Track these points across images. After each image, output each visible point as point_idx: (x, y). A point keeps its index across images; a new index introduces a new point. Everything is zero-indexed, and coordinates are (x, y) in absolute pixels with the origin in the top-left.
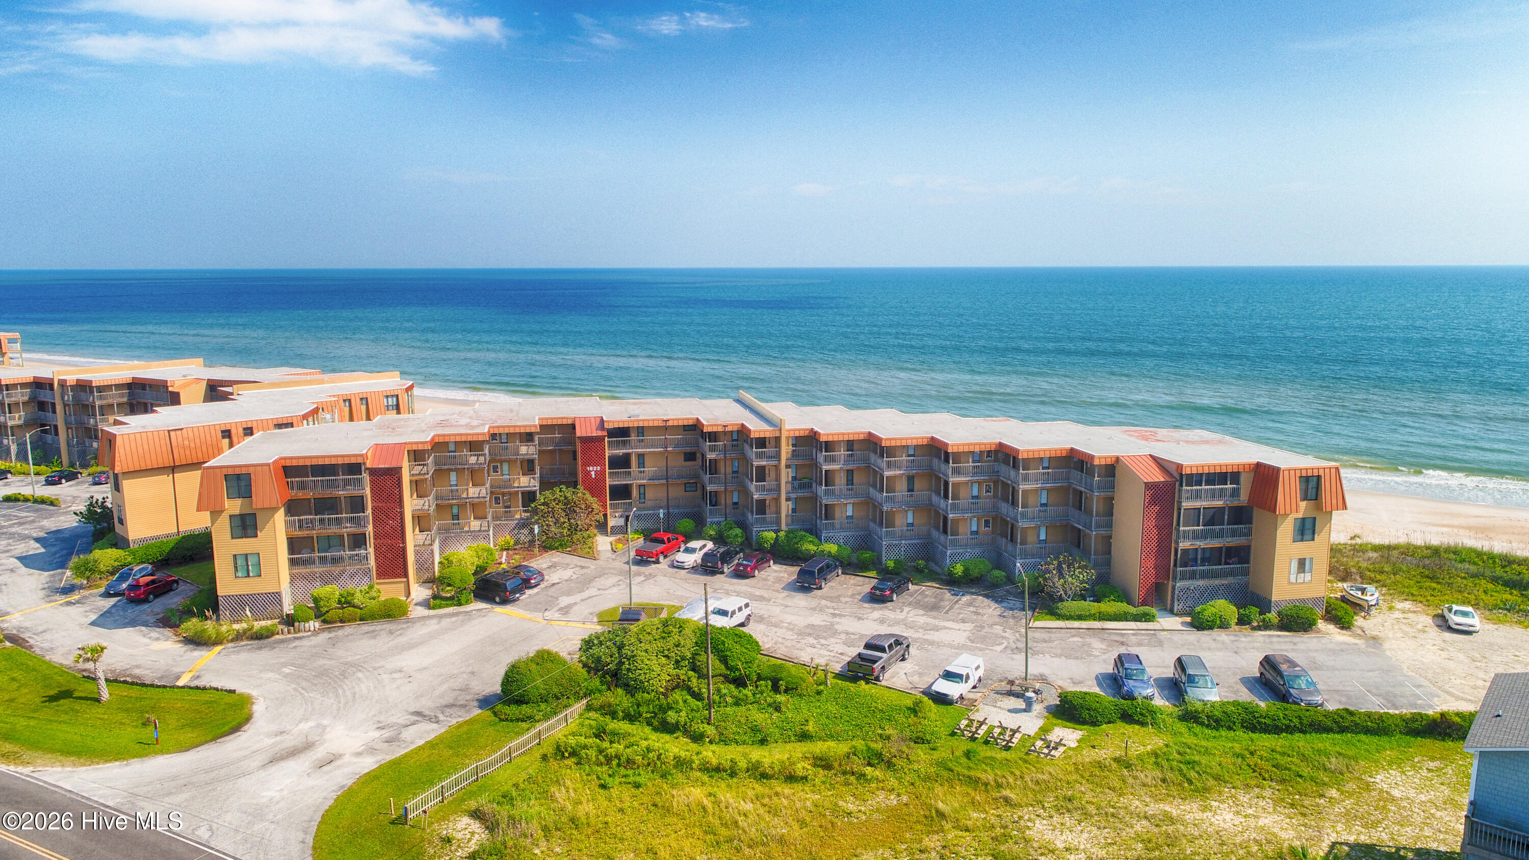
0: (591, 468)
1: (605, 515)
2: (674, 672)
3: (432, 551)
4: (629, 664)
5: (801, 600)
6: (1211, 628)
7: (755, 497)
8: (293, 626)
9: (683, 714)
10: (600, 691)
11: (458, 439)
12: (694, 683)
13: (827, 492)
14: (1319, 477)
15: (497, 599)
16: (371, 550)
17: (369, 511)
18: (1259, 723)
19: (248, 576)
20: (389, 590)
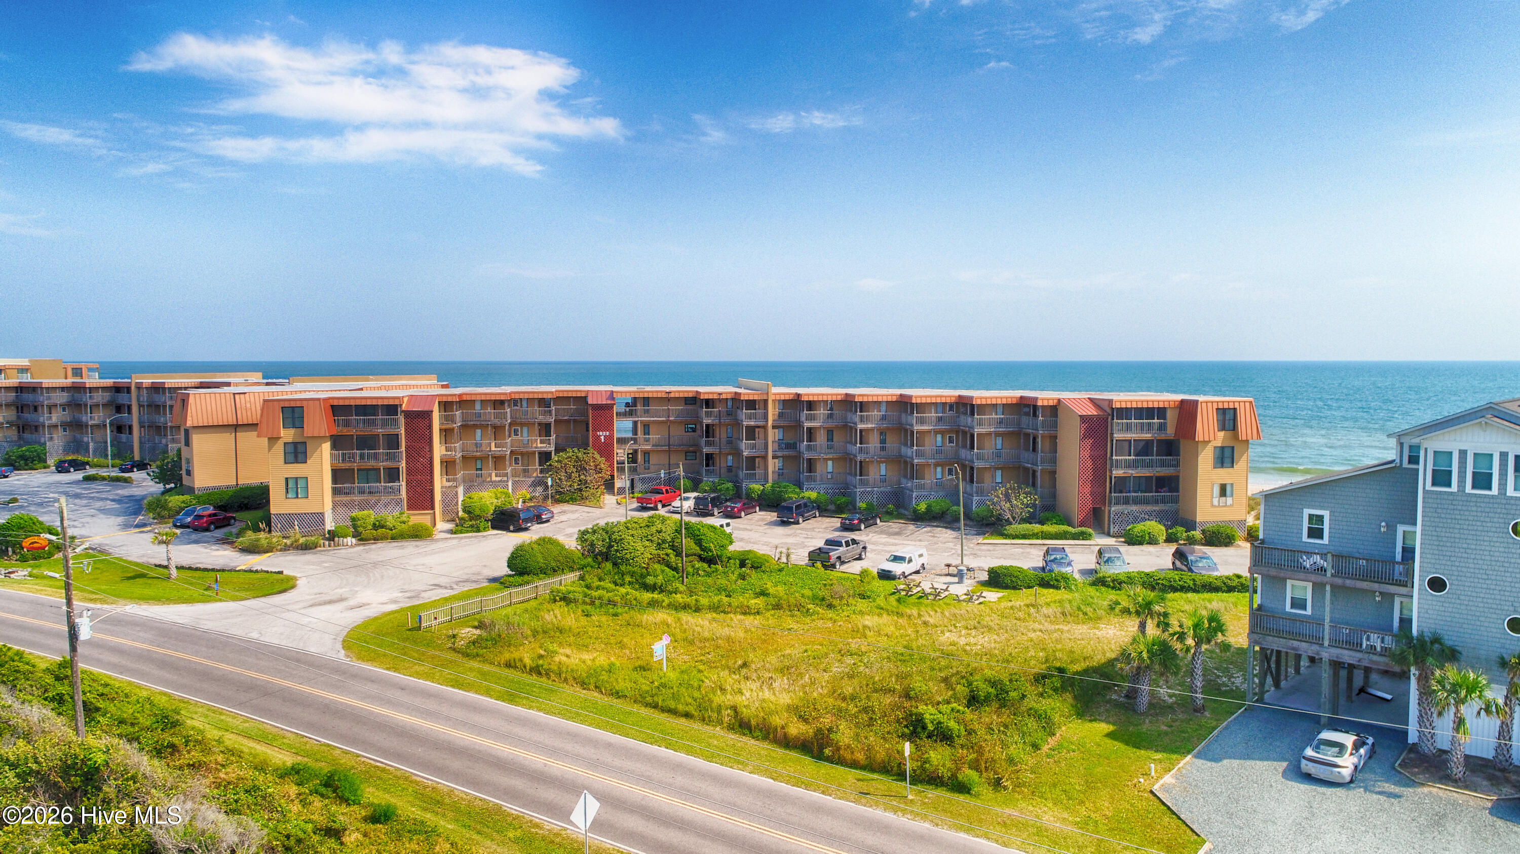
0: (601, 433)
1: (613, 476)
2: (656, 552)
3: (457, 492)
4: (618, 546)
5: (781, 530)
6: (1141, 543)
7: (745, 454)
8: (333, 541)
9: (660, 577)
10: (592, 567)
11: (483, 398)
12: (673, 558)
13: (809, 448)
14: (1235, 409)
15: (512, 528)
16: (404, 484)
17: (403, 449)
18: (1158, 584)
19: (297, 497)
20: (419, 518)
